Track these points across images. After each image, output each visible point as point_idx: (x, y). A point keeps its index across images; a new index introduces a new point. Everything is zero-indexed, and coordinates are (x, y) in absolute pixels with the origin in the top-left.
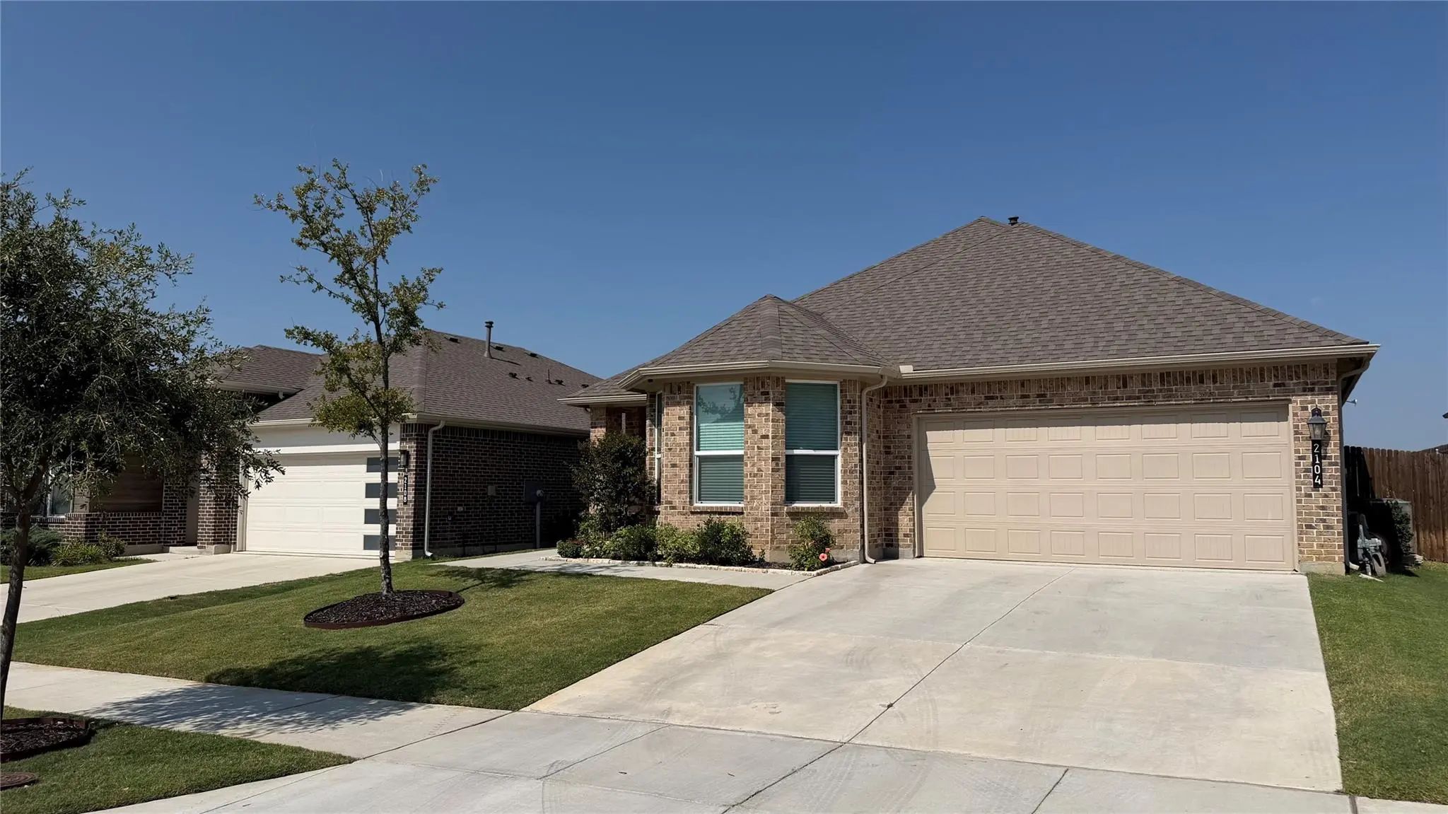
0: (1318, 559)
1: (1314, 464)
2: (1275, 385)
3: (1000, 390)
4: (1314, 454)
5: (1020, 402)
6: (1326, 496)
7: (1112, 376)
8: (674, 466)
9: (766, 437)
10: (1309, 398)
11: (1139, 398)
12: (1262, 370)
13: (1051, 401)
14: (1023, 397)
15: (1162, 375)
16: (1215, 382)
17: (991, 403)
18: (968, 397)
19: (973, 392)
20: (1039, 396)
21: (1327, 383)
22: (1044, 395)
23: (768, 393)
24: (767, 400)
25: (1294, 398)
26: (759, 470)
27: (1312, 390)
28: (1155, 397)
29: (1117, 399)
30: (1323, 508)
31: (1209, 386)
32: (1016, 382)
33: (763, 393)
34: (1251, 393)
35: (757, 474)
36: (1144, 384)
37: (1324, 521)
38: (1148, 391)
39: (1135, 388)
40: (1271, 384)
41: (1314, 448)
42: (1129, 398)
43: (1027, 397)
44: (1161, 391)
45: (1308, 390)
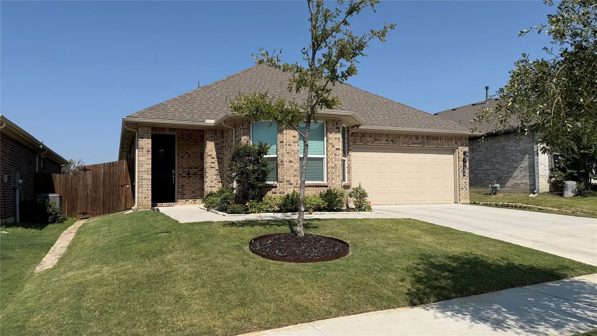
0: (464, 199)
1: (463, 169)
2: (455, 143)
3: (379, 137)
4: (463, 165)
5: (386, 142)
6: (466, 179)
7: (414, 135)
8: (290, 162)
9: (338, 149)
10: (462, 147)
11: (421, 144)
12: (452, 137)
13: (395, 143)
14: (387, 140)
15: (427, 136)
16: (441, 140)
17: (376, 142)
18: (368, 139)
19: (370, 137)
20: (392, 140)
21: (466, 143)
22: (393, 140)
23: (339, 128)
24: (339, 131)
25: (459, 147)
26: (335, 165)
27: (463, 145)
28: (425, 144)
29: (415, 144)
30: (465, 183)
31: (439, 141)
32: (385, 134)
33: (337, 128)
34: (449, 145)
35: (334, 167)
36: (422, 139)
37: (465, 187)
38: (423, 142)
39: (420, 140)
40: (454, 142)
41: (463, 164)
42: (418, 144)
43: (388, 140)
44: (427, 142)
45: (462, 145)
